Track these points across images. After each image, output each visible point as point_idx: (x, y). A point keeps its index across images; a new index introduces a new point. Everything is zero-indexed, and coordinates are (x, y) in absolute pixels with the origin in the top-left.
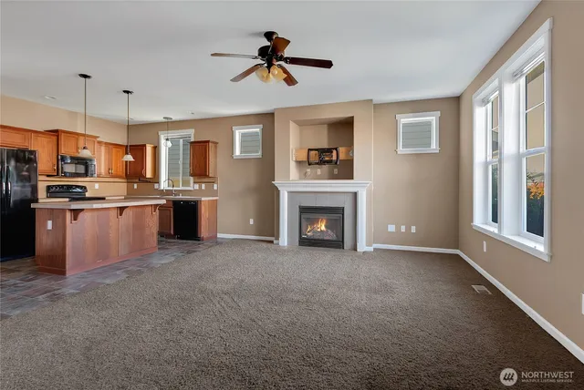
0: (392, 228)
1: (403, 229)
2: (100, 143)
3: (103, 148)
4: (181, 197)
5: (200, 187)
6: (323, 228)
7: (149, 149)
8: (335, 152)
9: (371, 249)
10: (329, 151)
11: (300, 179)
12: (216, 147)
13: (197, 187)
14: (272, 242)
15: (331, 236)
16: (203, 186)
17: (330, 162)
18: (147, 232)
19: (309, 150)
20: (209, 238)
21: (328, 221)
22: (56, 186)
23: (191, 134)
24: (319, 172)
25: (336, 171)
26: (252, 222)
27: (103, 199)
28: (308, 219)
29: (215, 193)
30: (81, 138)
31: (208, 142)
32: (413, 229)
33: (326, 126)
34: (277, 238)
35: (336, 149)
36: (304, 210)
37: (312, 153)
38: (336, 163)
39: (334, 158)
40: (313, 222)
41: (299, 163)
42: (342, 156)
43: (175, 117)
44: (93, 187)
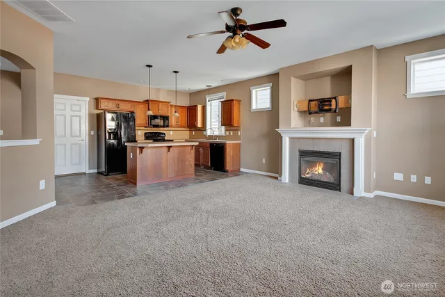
0: (399, 177)
1: (414, 178)
2: (171, 106)
3: (173, 109)
4: (217, 141)
5: (230, 133)
6: (321, 171)
7: (199, 108)
8: (334, 101)
9: (371, 195)
10: (329, 100)
11: (305, 126)
12: (239, 104)
13: (228, 133)
14: (277, 178)
15: (329, 178)
16: (232, 132)
17: (329, 110)
18: (187, 163)
19: (310, 101)
20: (232, 171)
21: (325, 164)
22: (149, 133)
23: (224, 95)
24: (322, 120)
25: (339, 119)
26: (264, 161)
27: (172, 141)
28: (308, 162)
29: (238, 138)
30: (160, 104)
31: (232, 100)
32: (428, 180)
33: (329, 77)
34: (281, 176)
35: (335, 98)
36: (303, 153)
37: (312, 103)
38: (335, 112)
39: (333, 106)
40: (312, 165)
41: (302, 113)
42: (341, 104)
43: (214, 85)
44: (169, 133)
